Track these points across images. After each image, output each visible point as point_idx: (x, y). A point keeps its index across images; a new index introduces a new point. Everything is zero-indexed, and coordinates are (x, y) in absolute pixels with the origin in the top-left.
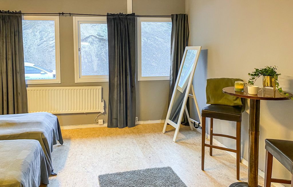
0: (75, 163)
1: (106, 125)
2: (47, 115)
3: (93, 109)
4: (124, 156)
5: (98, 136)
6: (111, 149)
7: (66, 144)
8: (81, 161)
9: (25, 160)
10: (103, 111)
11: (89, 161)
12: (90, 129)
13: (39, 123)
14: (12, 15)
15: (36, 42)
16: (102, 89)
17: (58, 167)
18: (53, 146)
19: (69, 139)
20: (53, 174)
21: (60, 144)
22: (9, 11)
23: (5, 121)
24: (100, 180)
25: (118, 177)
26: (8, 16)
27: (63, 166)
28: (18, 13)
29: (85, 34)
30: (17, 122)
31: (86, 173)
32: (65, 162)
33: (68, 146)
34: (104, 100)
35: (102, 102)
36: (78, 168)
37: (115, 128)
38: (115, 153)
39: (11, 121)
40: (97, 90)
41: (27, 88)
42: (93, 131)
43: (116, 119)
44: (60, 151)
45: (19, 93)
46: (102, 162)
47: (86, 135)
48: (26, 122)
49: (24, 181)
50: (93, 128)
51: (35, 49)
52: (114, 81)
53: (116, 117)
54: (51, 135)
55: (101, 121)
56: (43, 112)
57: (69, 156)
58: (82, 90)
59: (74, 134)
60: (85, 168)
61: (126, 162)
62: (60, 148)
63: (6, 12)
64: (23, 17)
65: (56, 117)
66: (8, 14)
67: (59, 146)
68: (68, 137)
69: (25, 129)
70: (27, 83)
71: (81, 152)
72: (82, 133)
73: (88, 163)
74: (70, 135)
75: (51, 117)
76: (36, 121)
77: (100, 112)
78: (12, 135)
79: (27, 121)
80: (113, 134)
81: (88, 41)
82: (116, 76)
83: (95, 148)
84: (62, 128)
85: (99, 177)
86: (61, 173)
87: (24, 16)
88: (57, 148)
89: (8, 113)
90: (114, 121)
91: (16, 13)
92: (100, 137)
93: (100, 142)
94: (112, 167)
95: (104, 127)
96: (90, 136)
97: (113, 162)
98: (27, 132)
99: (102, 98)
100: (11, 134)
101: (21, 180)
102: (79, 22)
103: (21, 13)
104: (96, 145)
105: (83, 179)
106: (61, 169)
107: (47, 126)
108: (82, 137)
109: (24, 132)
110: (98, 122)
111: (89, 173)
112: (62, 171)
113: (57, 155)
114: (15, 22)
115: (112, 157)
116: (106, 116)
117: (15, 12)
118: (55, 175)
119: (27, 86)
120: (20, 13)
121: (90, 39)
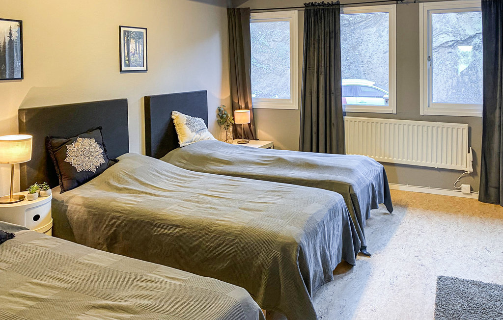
0: (404, 245)
1: (476, 196)
2: (366, 161)
3: (452, 164)
4: (498, 257)
5: (457, 212)
6: (476, 239)
7: (399, 213)
8: (415, 246)
9: (312, 217)
10: (470, 169)
11: (430, 248)
12: (445, 197)
13: (349, 171)
14: (326, 7)
15: (381, 47)
16: (470, 129)
17: (376, 245)
18: (371, 211)
19: (405, 206)
20: (365, 252)
21: (388, 212)
22: (323, 2)
23: (305, 159)
24: (438, 284)
25: (476, 289)
26: (322, 9)
27: (384, 245)
28: (336, 4)
29: (467, 32)
30: (320, 164)
31: (418, 266)
32: (389, 240)
33: (400, 217)
34: (472, 149)
35: (469, 152)
36: (407, 255)
37: (493, 205)
38: (481, 247)
39: (313, 161)
40: (460, 131)
41: (345, 117)
42: (451, 202)
43: (496, 188)
44: (385, 221)
45: (333, 124)
46: (453, 256)
47: (435, 206)
48: (330, 165)
49: (305, 243)
50: (451, 197)
51: (380, 59)
52: (494, 117)
53: (497, 186)
54: (366, 191)
55: (466, 188)
56: (363, 156)
57: (398, 233)
58: (432, 127)
59: (414, 201)
60: (419, 257)
61: (498, 268)
62: (386, 216)
63: (319, 5)
64: (343, 10)
65: (381, 166)
66: (322, 7)
67: (385, 214)
68: (403, 203)
69: (328, 175)
70: (345, 109)
71: (419, 230)
72: (429, 201)
73: (427, 252)
74: (407, 200)
75: (371, 164)
76: (345, 167)
77: (464, 171)
78: (309, 181)
79: (333, 165)
80: (488, 214)
81: (472, 43)
82: (498, 107)
83: (445, 231)
84: (392, 186)
85: (440, 278)
86: (378, 255)
87: (344, 8)
88: (382, 216)
89: (318, 151)
90: (492, 191)
91: (332, 5)
92: (460, 215)
93: (458, 223)
94: (467, 269)
95: (473, 199)
96: (441, 210)
97: (474, 261)
98: (330, 180)
99: (469, 146)
100: (309, 179)
101: (300, 241)
102: (430, 12)
103: (340, 5)
104: (448, 226)
105: (411, 274)
106: (379, 248)
107: (361, 176)
108: (427, 208)
109: (326, 179)
110: (461, 189)
111: (422, 267)
112: (380, 253)
113: (379, 226)
114: (331, 18)
115: (473, 253)
116: (478, 179)
117: (331, 3)
118: (368, 255)
119: (345, 114)
120: (338, 4)
121: (477, 39)
